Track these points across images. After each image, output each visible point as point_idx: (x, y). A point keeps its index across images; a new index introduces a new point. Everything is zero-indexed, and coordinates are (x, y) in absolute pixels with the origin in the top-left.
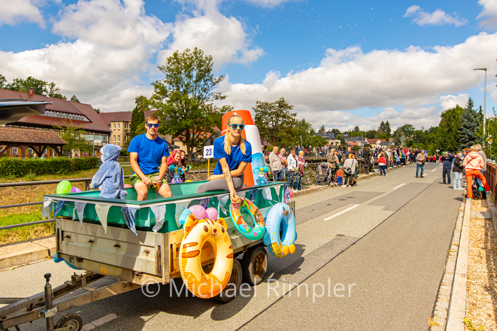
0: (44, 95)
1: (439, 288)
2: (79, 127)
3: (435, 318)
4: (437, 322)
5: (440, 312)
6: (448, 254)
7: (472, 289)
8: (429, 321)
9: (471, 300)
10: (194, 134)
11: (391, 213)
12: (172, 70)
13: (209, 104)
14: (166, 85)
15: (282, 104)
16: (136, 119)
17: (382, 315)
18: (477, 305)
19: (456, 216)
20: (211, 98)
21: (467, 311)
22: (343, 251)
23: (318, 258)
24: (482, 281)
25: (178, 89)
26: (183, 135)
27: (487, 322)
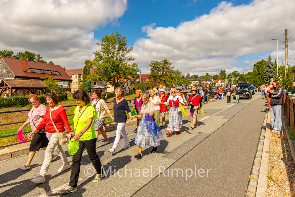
0: (35, 61)
1: (254, 159)
2: (55, 78)
3: (252, 175)
4: (253, 177)
5: (255, 171)
6: (259, 141)
7: (272, 159)
8: (249, 177)
9: (271, 165)
10: (117, 80)
11: (227, 120)
12: (105, 45)
13: (125, 63)
14: (101, 53)
15: (166, 62)
16: (85, 72)
17: (223, 174)
18: (275, 168)
19: (263, 120)
20: (127, 59)
21: (269, 171)
22: (202, 141)
23: (188, 145)
24: (277, 155)
25: (108, 55)
26: (111, 81)
27: (280, 176)
